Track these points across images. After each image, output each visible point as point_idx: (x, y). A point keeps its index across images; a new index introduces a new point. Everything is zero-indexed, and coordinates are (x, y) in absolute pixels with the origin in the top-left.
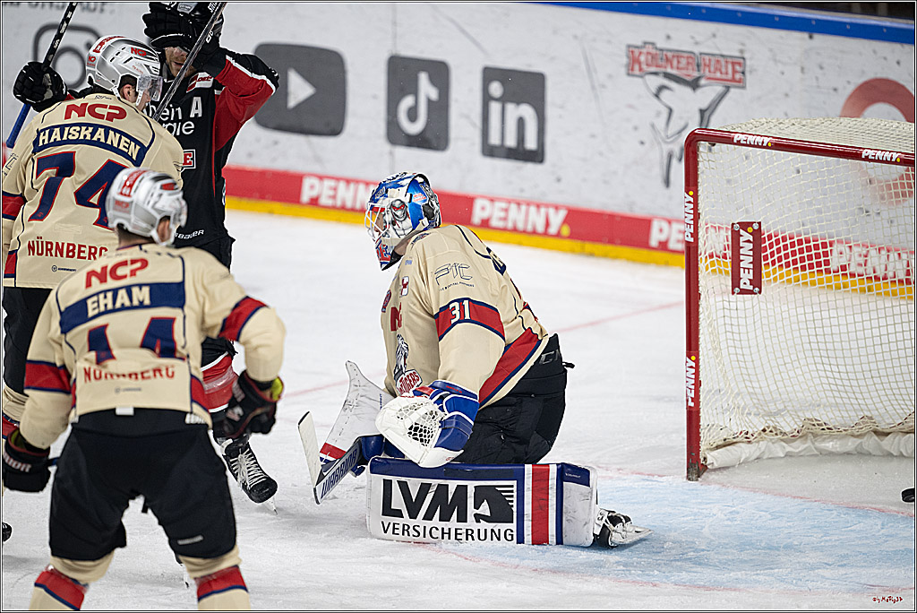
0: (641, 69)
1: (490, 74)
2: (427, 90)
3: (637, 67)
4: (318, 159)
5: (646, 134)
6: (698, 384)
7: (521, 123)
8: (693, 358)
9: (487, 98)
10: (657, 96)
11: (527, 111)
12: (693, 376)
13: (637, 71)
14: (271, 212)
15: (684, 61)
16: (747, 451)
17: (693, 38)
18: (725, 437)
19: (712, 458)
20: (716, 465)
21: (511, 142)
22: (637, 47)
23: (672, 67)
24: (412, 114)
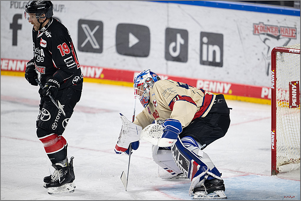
0: (258, 32)
1: (203, 34)
2: (180, 40)
3: (257, 32)
4: (140, 66)
5: (260, 56)
6: (275, 141)
7: (214, 52)
8: (274, 131)
9: (202, 43)
10: (264, 42)
11: (216, 48)
12: (274, 138)
13: (257, 33)
14: (123, 85)
15: (274, 29)
16: (294, 166)
17: (277, 21)
18: (285, 161)
19: (281, 168)
20: (282, 171)
21: (211, 59)
22: (257, 24)
23: (270, 31)
24: (175, 50)
